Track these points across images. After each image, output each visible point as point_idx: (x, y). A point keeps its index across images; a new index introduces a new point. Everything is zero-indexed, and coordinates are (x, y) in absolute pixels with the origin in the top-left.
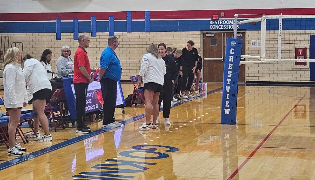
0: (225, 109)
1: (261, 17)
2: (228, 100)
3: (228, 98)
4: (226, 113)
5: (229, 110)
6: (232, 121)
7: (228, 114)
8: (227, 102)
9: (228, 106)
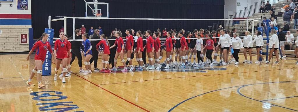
0: (45, 68)
1: (64, 17)
2: (47, 63)
3: (47, 61)
4: (46, 70)
5: (48, 68)
6: (49, 73)
7: (47, 70)
8: (46, 64)
9: (47, 66)
